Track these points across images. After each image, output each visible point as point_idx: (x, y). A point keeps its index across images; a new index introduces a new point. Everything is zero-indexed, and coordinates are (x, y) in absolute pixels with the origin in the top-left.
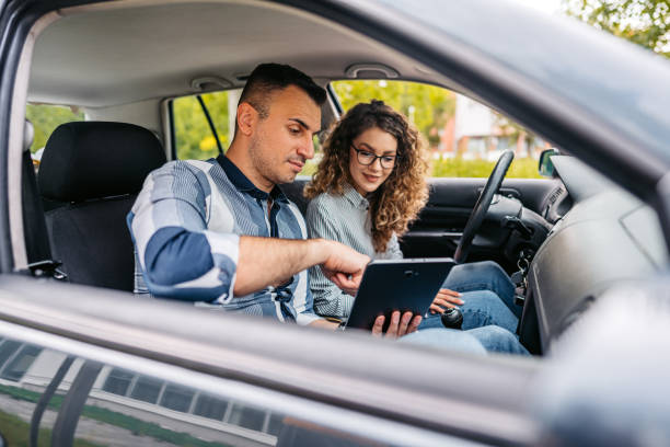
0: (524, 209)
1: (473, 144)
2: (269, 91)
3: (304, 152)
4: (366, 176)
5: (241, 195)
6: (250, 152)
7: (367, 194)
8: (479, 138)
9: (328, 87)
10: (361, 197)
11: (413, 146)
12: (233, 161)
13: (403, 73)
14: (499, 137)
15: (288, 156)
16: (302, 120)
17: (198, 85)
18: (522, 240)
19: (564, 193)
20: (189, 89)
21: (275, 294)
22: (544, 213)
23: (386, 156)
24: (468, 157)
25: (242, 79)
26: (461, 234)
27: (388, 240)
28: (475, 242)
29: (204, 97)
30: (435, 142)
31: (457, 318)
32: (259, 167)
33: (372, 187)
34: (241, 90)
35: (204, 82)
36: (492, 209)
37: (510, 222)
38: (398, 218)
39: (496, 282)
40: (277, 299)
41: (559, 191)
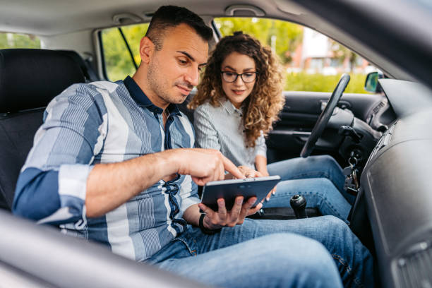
0: (355, 119)
1: (313, 63)
2: (163, 28)
3: (190, 80)
4: (234, 91)
5: (141, 109)
6: (148, 76)
7: (239, 105)
8: (318, 58)
9: (212, 23)
10: (235, 108)
11: (267, 62)
12: (137, 83)
13: (268, 12)
14: (332, 59)
15: (176, 81)
16: (188, 52)
17: (117, 20)
18: (353, 143)
19: (386, 106)
20: (111, 23)
21: (165, 189)
22: (368, 120)
23: (246, 73)
24: (311, 72)
25: (149, 15)
26: (310, 133)
27: (256, 138)
28: (317, 143)
29: (123, 28)
30: (288, 60)
31: (302, 203)
32: (154, 89)
33: (240, 99)
34: (148, 25)
35: (123, 18)
36: (333, 119)
37: (346, 131)
38: (262, 119)
39: (331, 171)
40: (166, 192)
41: (381, 104)
